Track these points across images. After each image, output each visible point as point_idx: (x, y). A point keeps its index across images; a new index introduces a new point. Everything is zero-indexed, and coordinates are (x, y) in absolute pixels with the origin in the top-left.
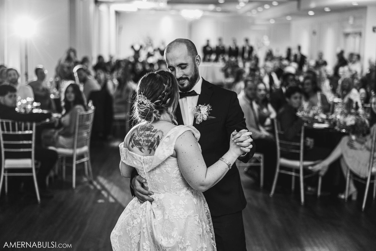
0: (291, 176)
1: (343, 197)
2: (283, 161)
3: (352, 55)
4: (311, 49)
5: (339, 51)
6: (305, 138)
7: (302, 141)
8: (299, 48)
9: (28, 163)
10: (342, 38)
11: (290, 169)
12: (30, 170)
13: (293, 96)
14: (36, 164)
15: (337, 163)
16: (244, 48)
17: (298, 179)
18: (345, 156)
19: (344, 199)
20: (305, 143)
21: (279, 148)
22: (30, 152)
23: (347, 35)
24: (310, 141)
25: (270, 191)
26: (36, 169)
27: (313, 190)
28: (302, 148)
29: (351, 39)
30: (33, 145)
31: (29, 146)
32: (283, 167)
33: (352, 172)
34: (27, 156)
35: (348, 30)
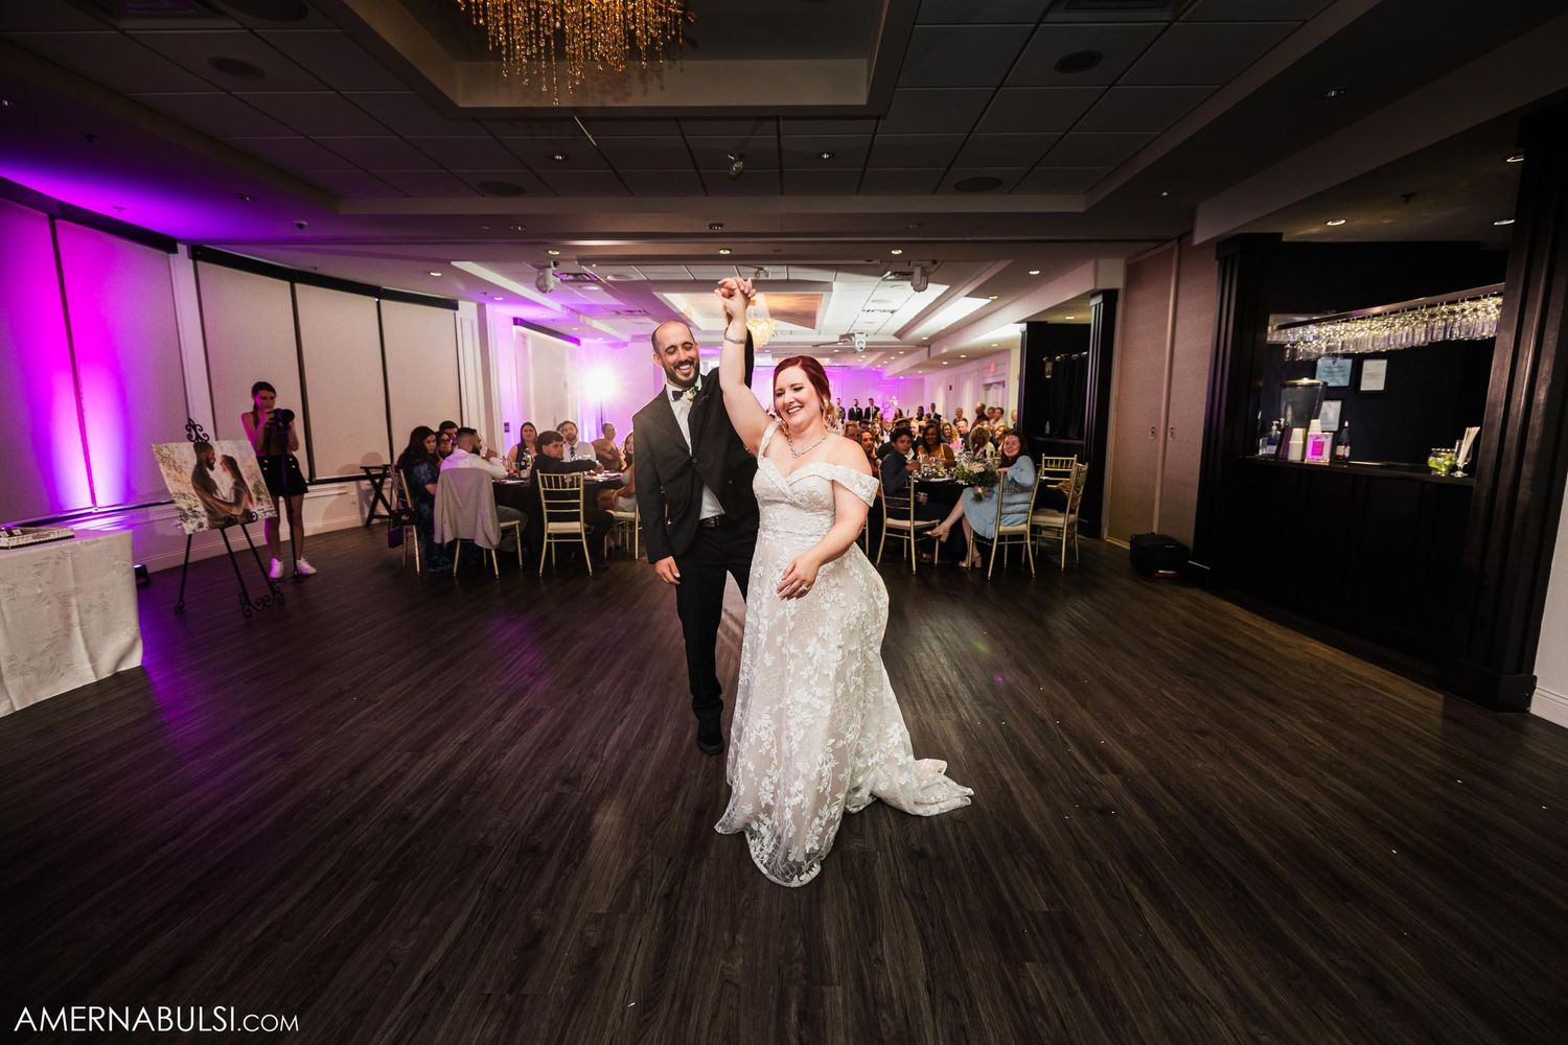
0: (903, 539)
1: (964, 565)
2: (890, 521)
3: (993, 409)
4: (946, 408)
5: (979, 405)
6: (915, 493)
7: (912, 495)
8: (933, 406)
9: (576, 527)
10: (982, 388)
11: (901, 531)
12: (578, 536)
13: (899, 439)
14: (586, 530)
15: (958, 527)
16: (868, 410)
17: (909, 541)
18: (967, 516)
19: (967, 568)
20: (915, 498)
21: (884, 505)
22: (579, 503)
23: (988, 386)
24: (922, 496)
25: (876, 560)
26: (586, 536)
27: (929, 557)
28: (912, 503)
29: (992, 391)
30: (582, 505)
31: (577, 506)
32: (890, 530)
33: (975, 534)
34: (575, 518)
35: (990, 381)
